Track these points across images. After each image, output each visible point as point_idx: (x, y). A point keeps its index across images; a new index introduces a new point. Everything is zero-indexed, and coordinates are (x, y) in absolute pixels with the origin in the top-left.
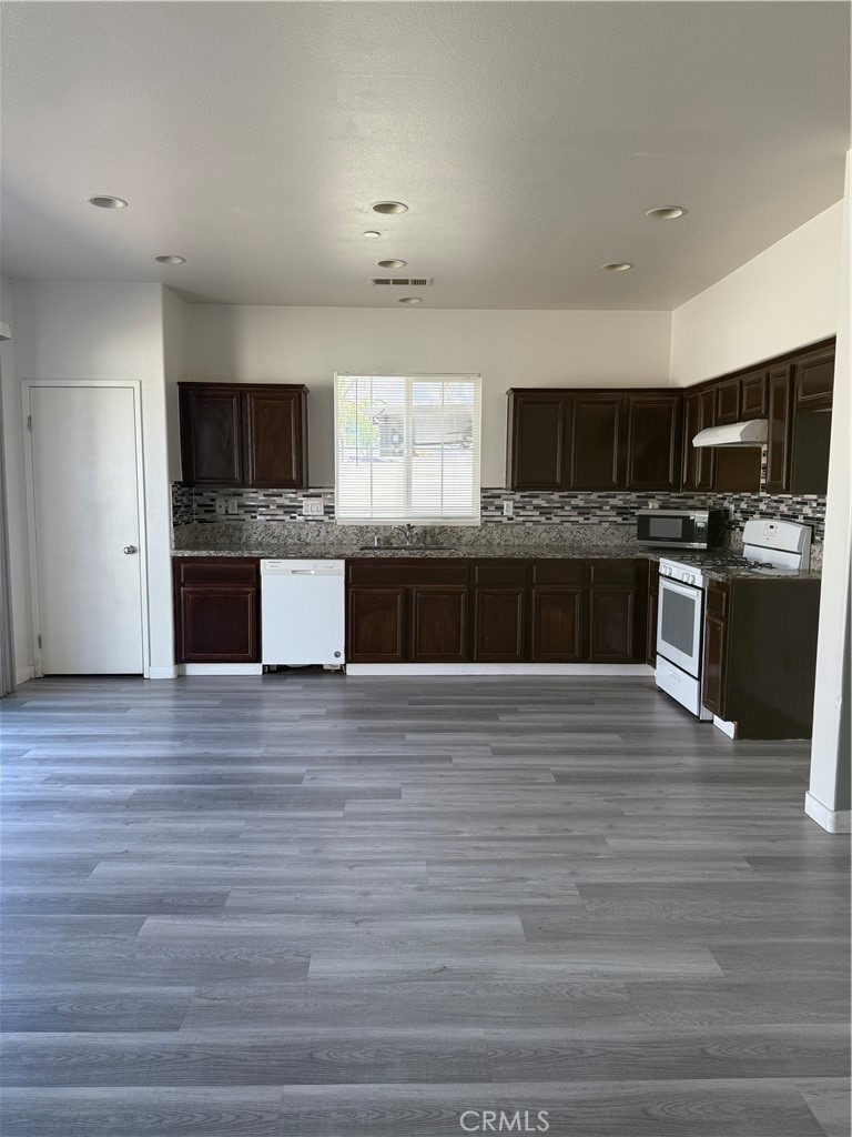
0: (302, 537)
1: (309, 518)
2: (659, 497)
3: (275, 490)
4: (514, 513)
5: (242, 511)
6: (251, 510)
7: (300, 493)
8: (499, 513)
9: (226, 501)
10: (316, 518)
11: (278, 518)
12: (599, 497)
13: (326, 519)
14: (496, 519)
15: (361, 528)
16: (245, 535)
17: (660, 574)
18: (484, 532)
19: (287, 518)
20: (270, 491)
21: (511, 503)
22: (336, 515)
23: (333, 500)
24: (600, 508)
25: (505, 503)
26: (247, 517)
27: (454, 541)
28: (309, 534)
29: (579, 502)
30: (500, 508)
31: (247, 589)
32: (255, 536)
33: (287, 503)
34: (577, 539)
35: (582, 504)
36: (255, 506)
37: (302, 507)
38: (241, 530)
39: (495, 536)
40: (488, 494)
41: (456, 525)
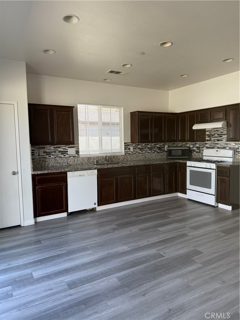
0: (69, 162)
1: (71, 155)
2: (167, 144)
3: (58, 146)
4: (133, 150)
5: (45, 154)
6: (49, 154)
7: (67, 147)
8: (129, 151)
9: (39, 150)
10: (73, 155)
11: (59, 156)
12: (154, 144)
13: (76, 155)
14: (128, 152)
15: (89, 158)
16: (47, 163)
17: (187, 166)
18: (125, 157)
19: (62, 156)
20: (56, 146)
21: (132, 147)
22: (80, 154)
23: (78, 149)
24: (154, 148)
25: (131, 147)
26: (47, 156)
27: (117, 160)
28: (71, 161)
29: (149, 146)
30: (129, 149)
31: (63, 184)
32: (51, 164)
33: (62, 150)
34: (150, 157)
35: (150, 147)
36: (50, 152)
37: (68, 151)
38: (45, 161)
39: (129, 158)
40: (126, 145)
41: (118, 155)
